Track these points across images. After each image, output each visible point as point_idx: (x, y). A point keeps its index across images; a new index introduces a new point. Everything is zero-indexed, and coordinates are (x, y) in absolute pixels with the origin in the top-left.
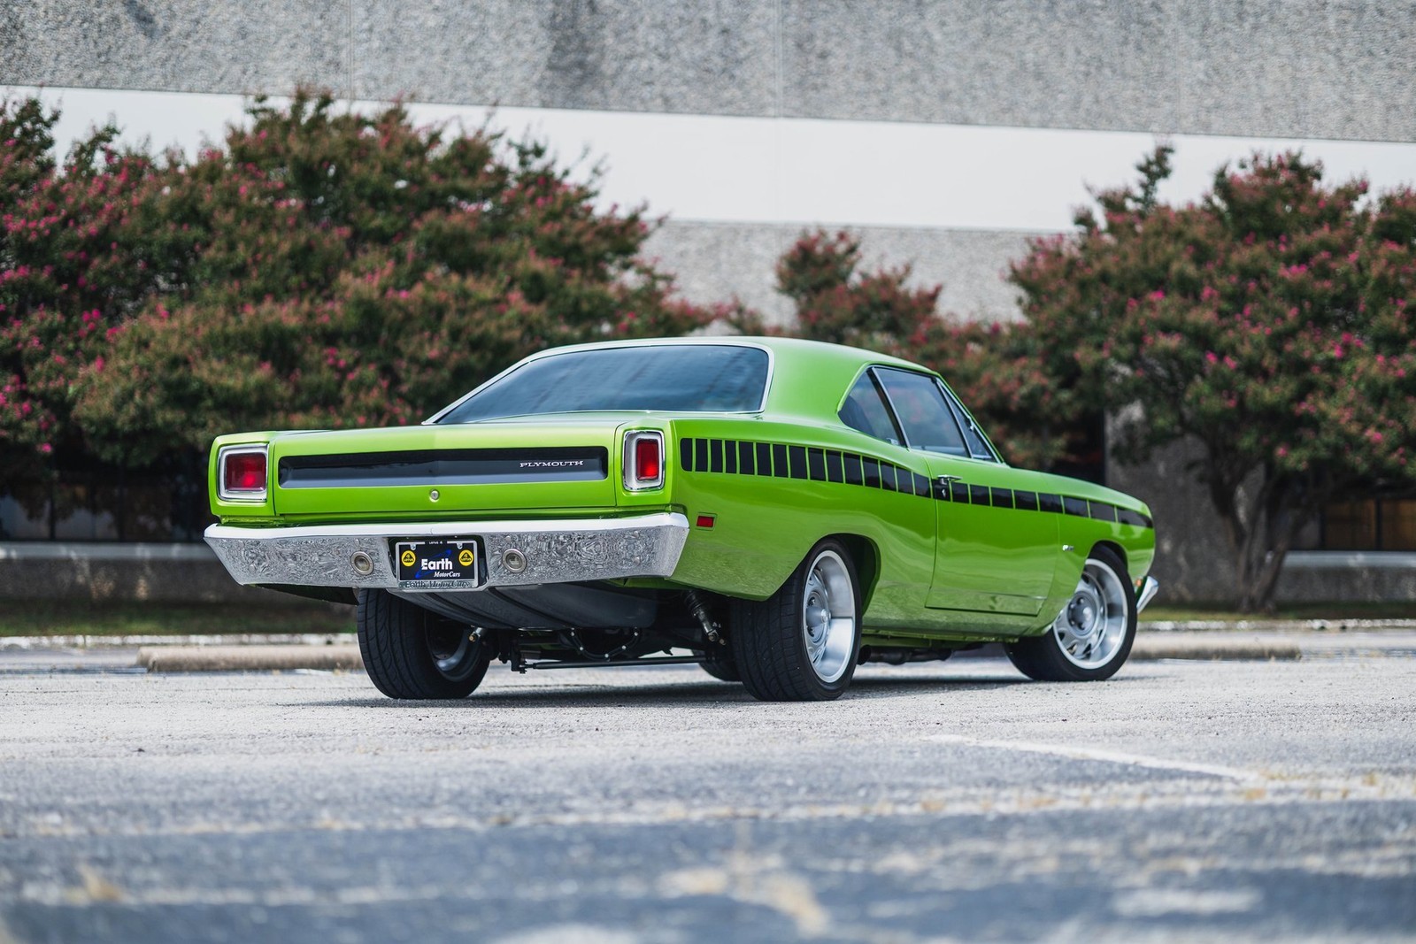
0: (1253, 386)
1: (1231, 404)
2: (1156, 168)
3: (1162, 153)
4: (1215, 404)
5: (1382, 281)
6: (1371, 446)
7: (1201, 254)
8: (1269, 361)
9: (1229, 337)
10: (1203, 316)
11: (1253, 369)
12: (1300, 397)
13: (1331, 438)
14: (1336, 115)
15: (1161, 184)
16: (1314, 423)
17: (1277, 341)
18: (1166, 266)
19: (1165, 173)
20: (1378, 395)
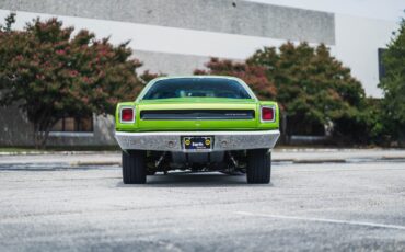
0: (49, 84)
1: (43, 89)
2: (11, 20)
3: (12, 16)
4: (37, 89)
5: (84, 56)
6: (83, 103)
7: (32, 46)
8: (54, 77)
9: (42, 70)
10: (34, 64)
11: (49, 79)
12: (62, 88)
13: (72, 100)
14: (53, 7)
15: (12, 24)
16: (66, 95)
17: (56, 72)
18: (22, 49)
19: (13, 21)
20: (84, 88)
